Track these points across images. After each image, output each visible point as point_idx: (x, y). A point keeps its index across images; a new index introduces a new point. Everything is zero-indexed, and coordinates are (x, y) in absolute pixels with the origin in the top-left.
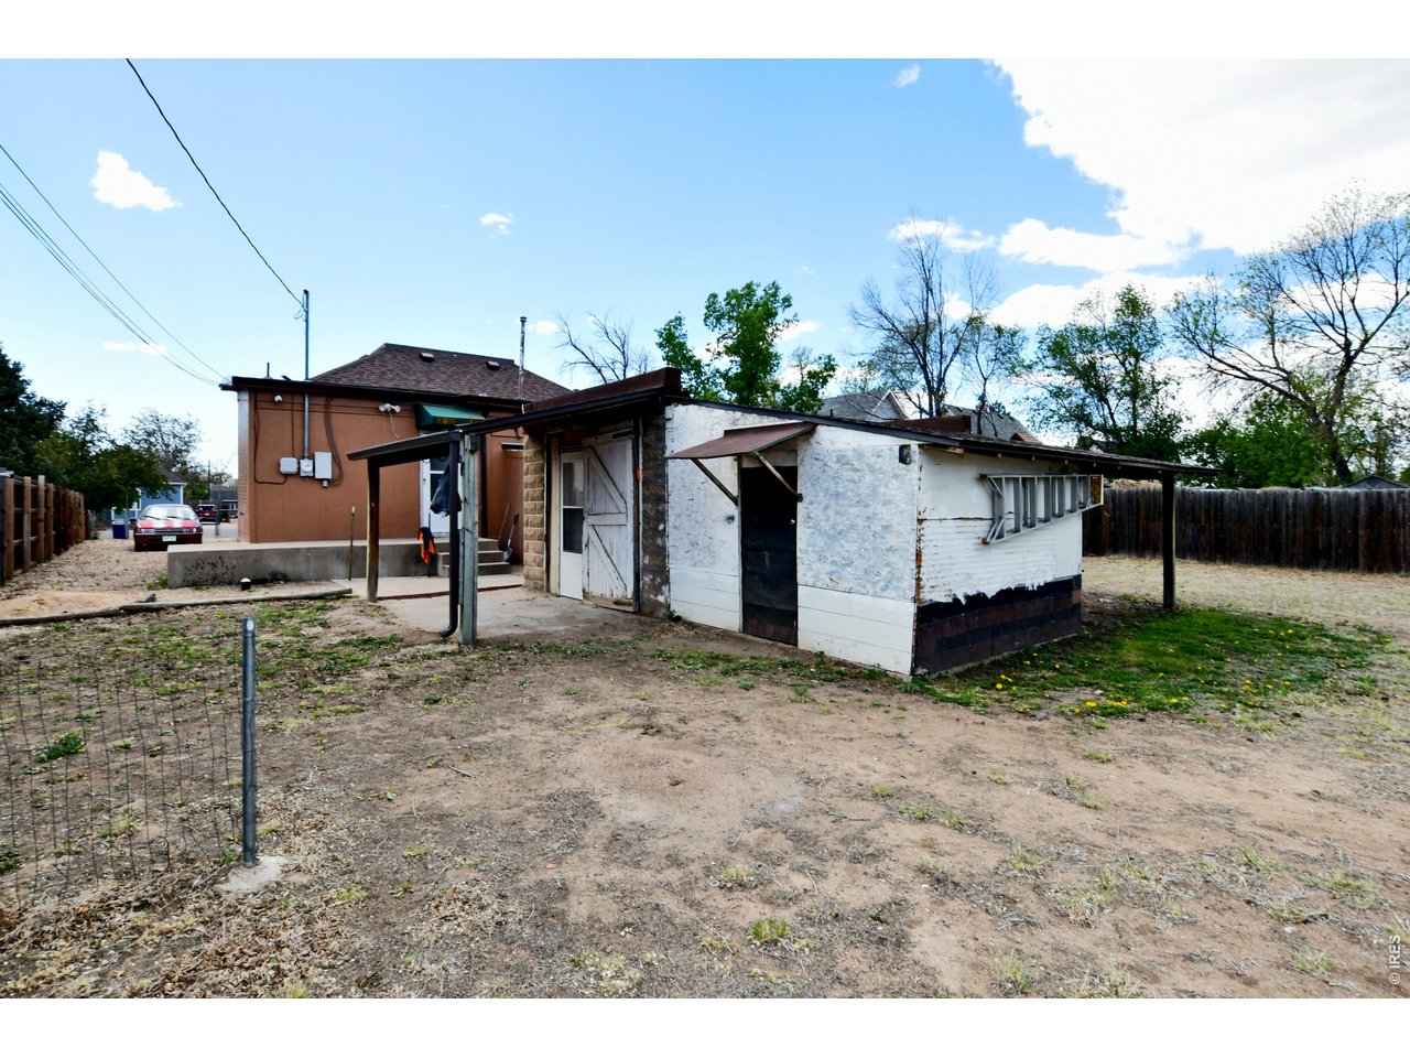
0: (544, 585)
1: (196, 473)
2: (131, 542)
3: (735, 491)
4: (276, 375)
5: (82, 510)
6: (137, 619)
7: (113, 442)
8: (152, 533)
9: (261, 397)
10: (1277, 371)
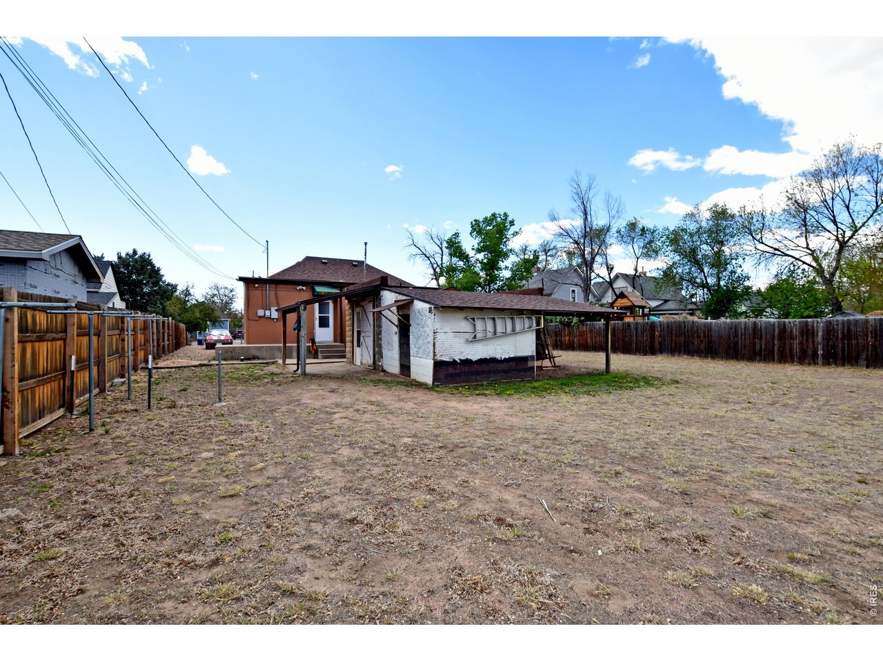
0: (352, 362)
1: (236, 314)
2: (205, 346)
3: (396, 323)
4: (256, 276)
5: (185, 332)
6: (203, 368)
7: (197, 300)
8: (212, 342)
9: (250, 285)
10: (805, 250)
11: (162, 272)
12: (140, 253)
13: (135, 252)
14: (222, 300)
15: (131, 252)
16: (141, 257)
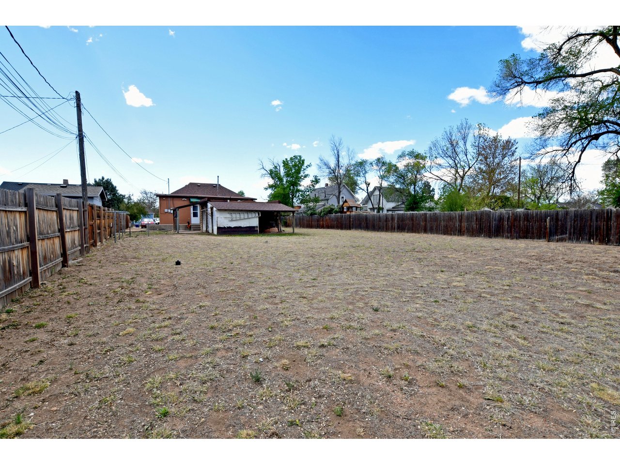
2: (141, 227)
4: (164, 194)
7: (135, 202)
8: (145, 225)
9: (161, 198)
11: (117, 189)
12: (105, 179)
13: (103, 178)
14: (149, 201)
15: (101, 178)
16: (106, 181)
